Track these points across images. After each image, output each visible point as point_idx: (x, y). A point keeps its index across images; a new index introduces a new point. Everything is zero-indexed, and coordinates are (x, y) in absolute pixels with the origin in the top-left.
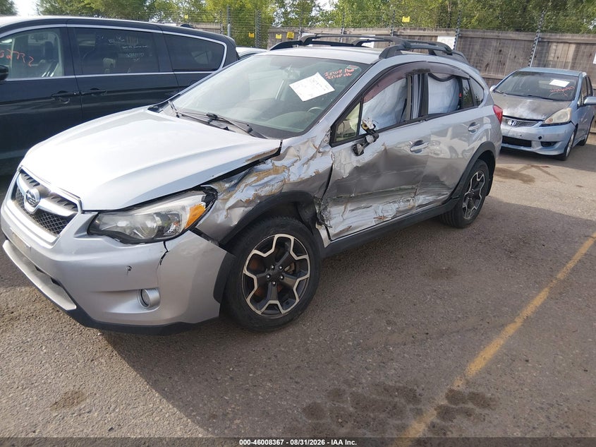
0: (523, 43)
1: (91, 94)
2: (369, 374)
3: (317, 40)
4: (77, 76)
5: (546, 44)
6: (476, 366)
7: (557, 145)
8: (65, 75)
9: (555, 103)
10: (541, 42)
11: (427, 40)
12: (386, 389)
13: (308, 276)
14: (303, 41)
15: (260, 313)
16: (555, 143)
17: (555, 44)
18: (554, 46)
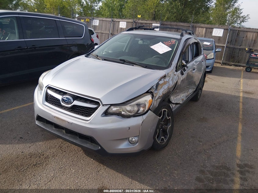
0: (186, 27)
1: (32, 48)
2: (207, 162)
3: (143, 27)
4: (25, 40)
5: (195, 28)
6: (239, 154)
7: (210, 67)
8: (20, 39)
9: (207, 51)
10: (193, 27)
11: (148, 25)
12: (217, 167)
13: (171, 125)
14: (137, 27)
15: (159, 143)
16: (209, 66)
17: (198, 28)
18: (197, 29)
